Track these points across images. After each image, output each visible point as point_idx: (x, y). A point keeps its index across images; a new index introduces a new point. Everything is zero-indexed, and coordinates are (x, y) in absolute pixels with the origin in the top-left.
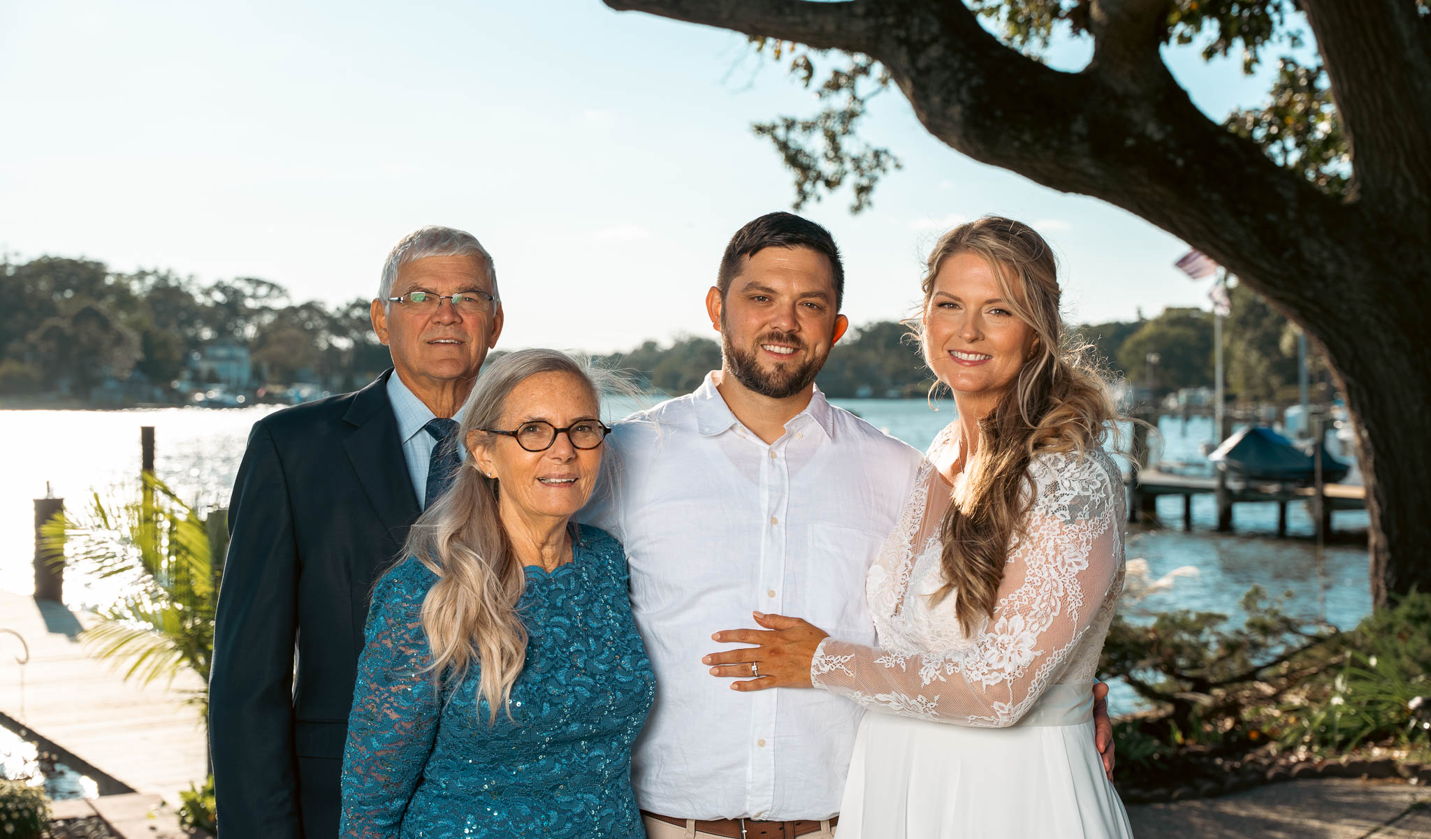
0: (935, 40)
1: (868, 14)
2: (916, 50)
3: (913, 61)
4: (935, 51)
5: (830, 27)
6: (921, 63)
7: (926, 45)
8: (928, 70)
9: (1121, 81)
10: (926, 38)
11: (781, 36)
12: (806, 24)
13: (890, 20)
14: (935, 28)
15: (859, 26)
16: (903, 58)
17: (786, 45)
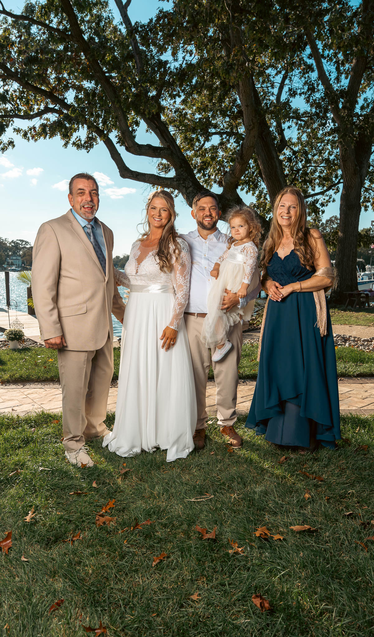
0: (191, 187)
1: (177, 181)
2: (187, 188)
3: (186, 191)
4: (191, 189)
5: (169, 183)
6: (188, 192)
7: (189, 188)
8: (189, 193)
9: (229, 196)
10: (189, 186)
11: (159, 185)
12: (164, 182)
13: (181, 182)
14: (191, 184)
15: (175, 183)
16: (184, 190)
17: (159, 187)
